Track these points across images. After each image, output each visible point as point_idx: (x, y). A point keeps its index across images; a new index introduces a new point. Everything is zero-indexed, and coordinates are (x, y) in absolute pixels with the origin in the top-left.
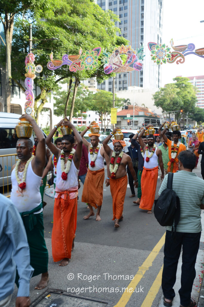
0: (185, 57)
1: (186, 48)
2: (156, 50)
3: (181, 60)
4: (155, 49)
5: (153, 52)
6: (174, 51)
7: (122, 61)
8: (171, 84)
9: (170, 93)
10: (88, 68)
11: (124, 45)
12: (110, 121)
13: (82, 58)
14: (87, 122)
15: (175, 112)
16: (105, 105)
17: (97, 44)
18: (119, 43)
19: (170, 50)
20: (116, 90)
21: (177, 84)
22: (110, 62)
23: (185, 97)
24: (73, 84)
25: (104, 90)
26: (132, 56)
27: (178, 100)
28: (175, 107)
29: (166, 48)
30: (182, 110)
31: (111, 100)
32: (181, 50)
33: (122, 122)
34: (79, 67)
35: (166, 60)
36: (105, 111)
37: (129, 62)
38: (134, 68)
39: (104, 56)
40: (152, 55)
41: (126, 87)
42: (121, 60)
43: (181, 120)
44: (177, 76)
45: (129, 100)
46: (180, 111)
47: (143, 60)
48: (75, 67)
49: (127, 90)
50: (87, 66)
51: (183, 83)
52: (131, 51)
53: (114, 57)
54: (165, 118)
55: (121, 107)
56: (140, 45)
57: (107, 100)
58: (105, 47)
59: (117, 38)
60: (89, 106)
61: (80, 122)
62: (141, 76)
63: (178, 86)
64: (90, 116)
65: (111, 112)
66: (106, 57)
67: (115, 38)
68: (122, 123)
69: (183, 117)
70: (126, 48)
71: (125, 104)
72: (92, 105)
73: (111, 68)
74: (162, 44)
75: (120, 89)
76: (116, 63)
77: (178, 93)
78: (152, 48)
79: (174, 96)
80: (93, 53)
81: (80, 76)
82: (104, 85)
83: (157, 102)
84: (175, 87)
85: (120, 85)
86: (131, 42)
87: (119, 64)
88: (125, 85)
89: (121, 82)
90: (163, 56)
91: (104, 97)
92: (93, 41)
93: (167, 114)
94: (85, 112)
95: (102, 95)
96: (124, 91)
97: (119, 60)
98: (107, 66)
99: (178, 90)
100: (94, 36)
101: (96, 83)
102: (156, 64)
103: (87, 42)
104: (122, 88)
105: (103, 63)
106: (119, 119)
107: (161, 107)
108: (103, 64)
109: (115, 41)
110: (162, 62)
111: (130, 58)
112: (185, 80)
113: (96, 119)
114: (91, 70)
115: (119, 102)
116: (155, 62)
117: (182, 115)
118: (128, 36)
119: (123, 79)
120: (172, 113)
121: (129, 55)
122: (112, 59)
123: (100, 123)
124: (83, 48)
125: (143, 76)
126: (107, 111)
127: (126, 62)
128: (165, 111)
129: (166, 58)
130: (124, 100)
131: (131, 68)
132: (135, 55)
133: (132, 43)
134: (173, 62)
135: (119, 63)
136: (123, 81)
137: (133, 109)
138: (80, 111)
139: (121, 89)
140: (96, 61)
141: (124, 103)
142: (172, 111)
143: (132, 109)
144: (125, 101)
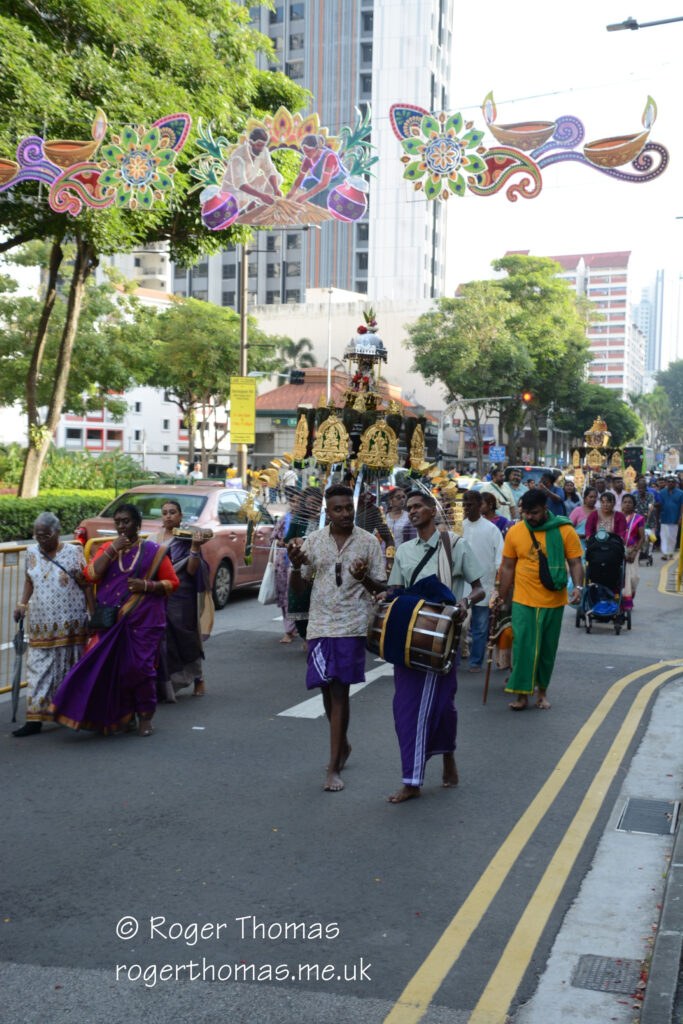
0: (542, 172)
1: (546, 135)
2: (423, 139)
3: (525, 182)
4: (418, 134)
5: (411, 146)
6: (498, 144)
7: (281, 180)
8: (486, 282)
9: (481, 320)
10: (131, 199)
11: (289, 108)
12: (226, 432)
13: (105, 156)
14: (128, 434)
15: (502, 401)
16: (206, 363)
17: (173, 98)
18: (268, 99)
19: (482, 140)
20: (253, 301)
21: (510, 283)
22: (230, 180)
23: (541, 341)
24: (67, 269)
25: (200, 299)
26: (324, 156)
27: (513, 350)
28: (502, 382)
29: (464, 132)
30: (528, 392)
31: (233, 341)
32: (526, 142)
33: (276, 436)
34: (94, 195)
35: (466, 181)
36: (205, 389)
37: (310, 184)
38: (330, 209)
39: (201, 152)
40: (405, 160)
41: (298, 291)
42: (274, 172)
43: (523, 435)
44: (508, 253)
45: (311, 347)
46: (518, 397)
47: (367, 178)
48: (74, 193)
49: (302, 306)
50: (129, 194)
51: (534, 279)
52: (317, 136)
53: (245, 158)
54: (456, 423)
55: (276, 375)
56: (359, 112)
57: (215, 344)
58: (210, 114)
59: (258, 79)
60: (134, 365)
61: (94, 434)
62: (358, 246)
63: (515, 291)
64: (142, 407)
65: (232, 394)
66: (212, 158)
67: (250, 76)
68: (276, 442)
69: (531, 420)
70: (300, 125)
71: (290, 362)
72: (151, 362)
73: (230, 205)
74: (452, 113)
75: (270, 298)
76: (253, 187)
77: (513, 324)
78: (405, 127)
79: (495, 335)
80: (153, 137)
81: (98, 235)
82: (203, 280)
83: (423, 357)
84: (501, 298)
85: (271, 279)
86: (321, 100)
87: (267, 189)
88: (291, 284)
89: (276, 268)
90: (454, 164)
91: (203, 330)
92: (157, 86)
93: (467, 406)
94: (120, 390)
95: (195, 321)
96: (289, 305)
97: (268, 172)
98: (215, 198)
99: (514, 309)
100: (160, 64)
101: (169, 267)
102: (422, 195)
103: (130, 87)
104: (278, 292)
105: (198, 181)
106: (266, 426)
107: (442, 380)
108: (196, 187)
109: (250, 90)
110: (449, 190)
111: (314, 165)
112: (542, 268)
113: (166, 423)
114: (145, 211)
115: (267, 350)
116: (418, 186)
117: (529, 413)
118: (307, 72)
119: (282, 253)
120: (488, 406)
121: (308, 152)
122: (239, 169)
123: (181, 438)
124: (112, 114)
125: (367, 246)
126: (214, 391)
127: (298, 183)
128: (459, 397)
129: (465, 174)
130: (288, 345)
131: (319, 207)
132: (336, 153)
133: (326, 105)
134: (494, 191)
135: (268, 185)
136: (285, 265)
137: (326, 383)
138: (96, 385)
139: (276, 298)
140: (167, 174)
141: (287, 359)
142: (489, 394)
143: (320, 383)
144: (293, 350)
